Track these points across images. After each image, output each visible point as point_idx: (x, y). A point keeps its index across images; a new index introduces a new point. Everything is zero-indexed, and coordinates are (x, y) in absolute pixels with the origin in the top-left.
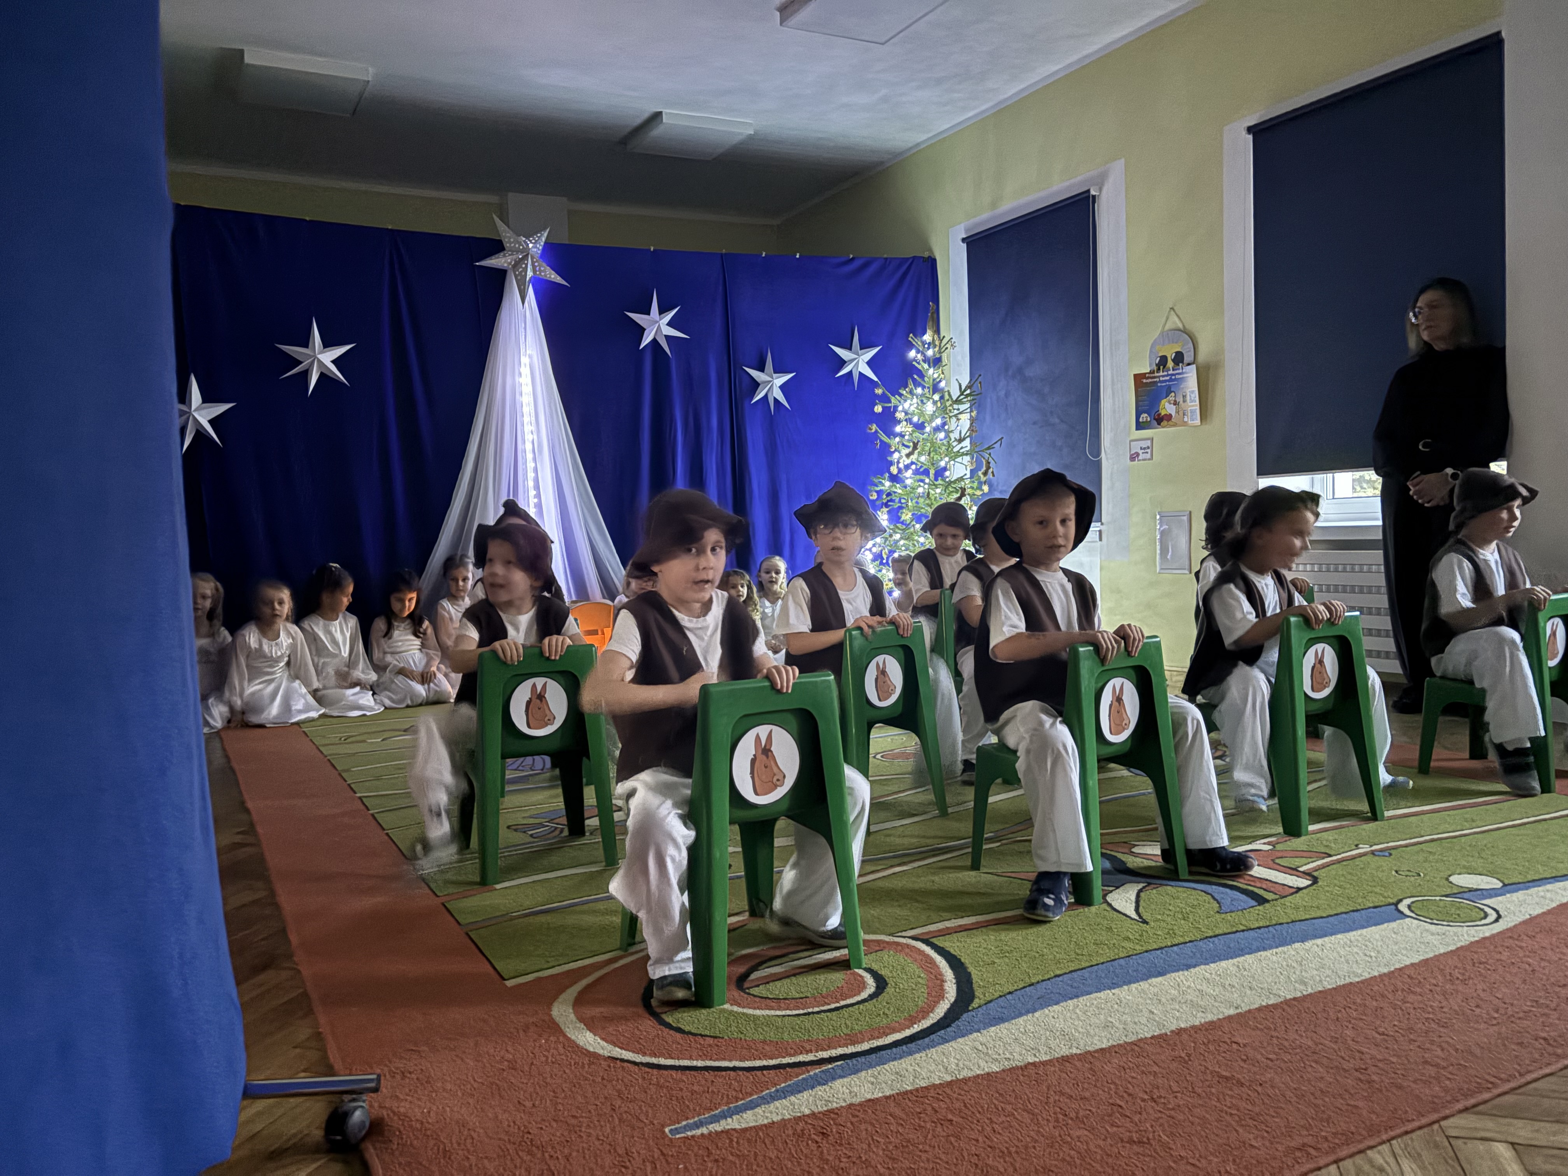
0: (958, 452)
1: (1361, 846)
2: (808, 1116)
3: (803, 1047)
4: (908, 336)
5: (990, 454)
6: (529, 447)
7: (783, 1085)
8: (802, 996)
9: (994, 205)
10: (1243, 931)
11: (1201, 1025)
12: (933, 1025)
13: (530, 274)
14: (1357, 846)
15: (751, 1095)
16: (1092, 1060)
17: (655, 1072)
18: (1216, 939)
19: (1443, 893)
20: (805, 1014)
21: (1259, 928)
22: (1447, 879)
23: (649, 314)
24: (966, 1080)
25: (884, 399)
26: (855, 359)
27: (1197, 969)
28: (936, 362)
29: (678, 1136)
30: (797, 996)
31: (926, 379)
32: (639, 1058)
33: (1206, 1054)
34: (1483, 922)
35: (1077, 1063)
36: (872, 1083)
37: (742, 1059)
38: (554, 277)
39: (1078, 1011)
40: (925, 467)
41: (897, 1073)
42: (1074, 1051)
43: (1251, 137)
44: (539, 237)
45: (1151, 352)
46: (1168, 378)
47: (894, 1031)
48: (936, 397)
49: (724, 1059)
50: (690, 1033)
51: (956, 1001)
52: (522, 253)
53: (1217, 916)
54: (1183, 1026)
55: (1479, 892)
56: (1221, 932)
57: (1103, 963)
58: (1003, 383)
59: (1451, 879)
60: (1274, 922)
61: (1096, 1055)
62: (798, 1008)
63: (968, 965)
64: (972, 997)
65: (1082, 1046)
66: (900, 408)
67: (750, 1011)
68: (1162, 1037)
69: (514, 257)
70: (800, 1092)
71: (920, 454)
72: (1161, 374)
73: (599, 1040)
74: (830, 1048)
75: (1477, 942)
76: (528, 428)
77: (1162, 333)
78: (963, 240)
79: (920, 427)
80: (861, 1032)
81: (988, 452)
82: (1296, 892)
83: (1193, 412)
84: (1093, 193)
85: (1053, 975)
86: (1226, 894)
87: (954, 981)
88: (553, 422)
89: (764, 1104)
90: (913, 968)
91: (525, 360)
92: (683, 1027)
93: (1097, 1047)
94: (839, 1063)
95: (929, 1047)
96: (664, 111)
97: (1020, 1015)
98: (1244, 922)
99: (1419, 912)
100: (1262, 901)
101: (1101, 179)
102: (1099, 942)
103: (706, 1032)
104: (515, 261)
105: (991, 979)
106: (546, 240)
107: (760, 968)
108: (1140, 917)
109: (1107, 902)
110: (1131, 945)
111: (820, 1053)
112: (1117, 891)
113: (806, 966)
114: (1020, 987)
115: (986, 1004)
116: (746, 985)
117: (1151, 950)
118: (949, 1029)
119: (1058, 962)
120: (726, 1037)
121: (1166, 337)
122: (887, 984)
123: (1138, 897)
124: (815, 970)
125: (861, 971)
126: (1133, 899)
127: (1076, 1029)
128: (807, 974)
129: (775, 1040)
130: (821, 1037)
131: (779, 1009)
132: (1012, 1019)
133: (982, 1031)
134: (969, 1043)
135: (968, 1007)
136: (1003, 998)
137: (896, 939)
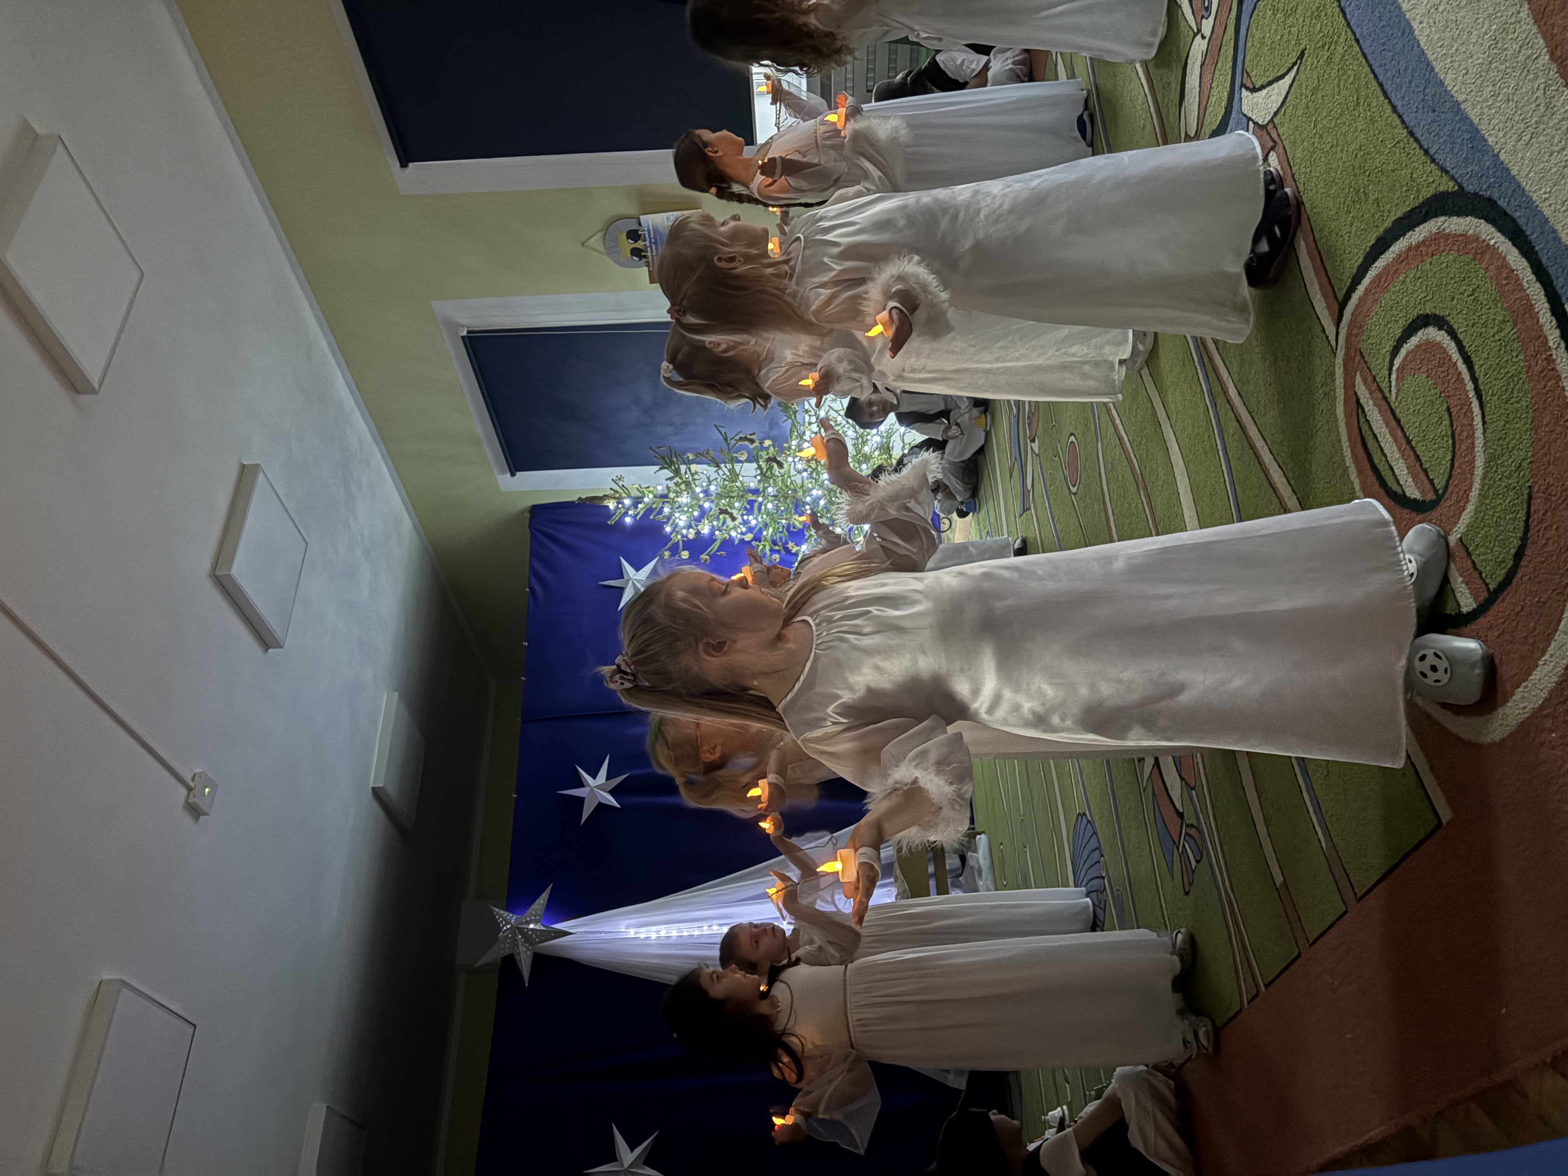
0: (729, 470)
4: (611, 525)
5: (732, 439)
8: (1446, 416)
9: (477, 442)
12: (1490, 221)
13: (539, 927)
20: (1480, 397)
23: (583, 799)
25: (675, 548)
26: (634, 584)
28: (637, 501)
30: (1447, 422)
31: (654, 506)
38: (542, 901)
39: (1453, 49)
40: (745, 504)
42: (1525, 13)
43: (411, 165)
44: (500, 917)
45: (626, 266)
46: (654, 247)
47: (1504, 265)
48: (672, 495)
50: (1524, 539)
51: (1444, 214)
52: (516, 935)
57: (1370, 66)
58: (659, 429)
62: (1469, 411)
63: (1382, 230)
64: (1436, 197)
66: (684, 531)
67: (1479, 472)
69: (520, 943)
71: (733, 507)
72: (649, 254)
73: (1547, 657)
77: (609, 254)
78: (513, 475)
79: (703, 513)
80: (1509, 308)
81: (729, 440)
84: (465, 333)
85: (1393, 117)
87: (1409, 234)
88: (700, 902)
90: (1387, 298)
91: (632, 933)
92: (1513, 551)
95: (1531, 206)
96: (371, 785)
97: (1465, 119)
101: (451, 325)
102: (1336, 90)
103: (1522, 515)
104: (525, 942)
105: (1404, 189)
106: (502, 909)
107: (1399, 491)
108: (1295, 64)
109: (1272, 120)
110: (1340, 49)
111: (1551, 344)
112: (1253, 118)
113: (1393, 435)
114: (1415, 145)
115: (1447, 172)
116: (1431, 496)
117: (1346, 20)
118: (1495, 196)
119: (1373, 121)
120: (1529, 484)
121: (612, 250)
122: (1419, 316)
123: (1262, 87)
124: (1398, 422)
125: (1398, 361)
126: (1264, 92)
127: (1485, 34)
128: (1406, 428)
129: (1530, 415)
130: (1521, 357)
131: (1472, 436)
132: (1471, 124)
133: (1496, 152)
134: (1520, 155)
135: (1453, 194)
136: (1436, 156)
137: (1342, 341)
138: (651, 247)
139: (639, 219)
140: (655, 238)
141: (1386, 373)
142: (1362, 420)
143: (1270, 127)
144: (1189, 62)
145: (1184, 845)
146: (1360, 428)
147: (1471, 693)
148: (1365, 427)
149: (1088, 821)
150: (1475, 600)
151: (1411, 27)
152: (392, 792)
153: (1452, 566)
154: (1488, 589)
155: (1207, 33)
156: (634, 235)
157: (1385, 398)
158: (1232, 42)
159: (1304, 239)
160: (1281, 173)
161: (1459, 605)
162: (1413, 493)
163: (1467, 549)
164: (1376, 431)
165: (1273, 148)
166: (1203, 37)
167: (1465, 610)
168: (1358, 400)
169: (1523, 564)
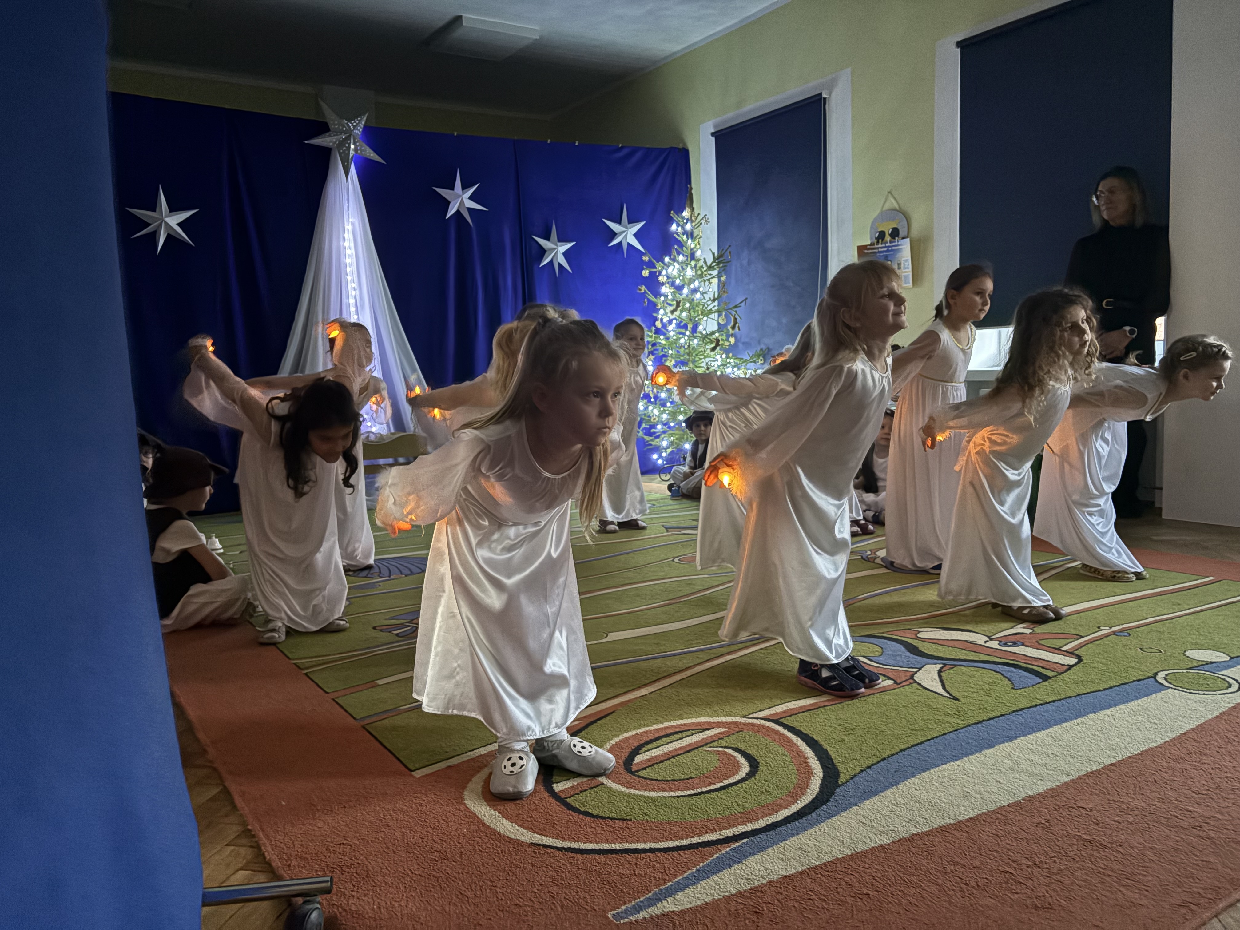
0: (711, 309)
1: (1102, 628)
2: (735, 895)
3: (706, 826)
4: (670, 213)
5: (736, 312)
7: (701, 865)
8: (687, 777)
9: (740, 105)
10: (1041, 705)
11: (1046, 792)
12: (813, 801)
13: (352, 152)
14: (1099, 627)
15: (676, 876)
16: (967, 829)
17: (579, 856)
18: (1022, 713)
19: (1188, 667)
20: (696, 794)
21: (1054, 701)
22: (1185, 655)
23: (453, 189)
24: (864, 853)
25: (651, 265)
26: (623, 232)
27: (1019, 740)
28: (691, 235)
29: (622, 922)
30: (683, 777)
31: (684, 249)
32: (559, 844)
33: (1062, 819)
34: (1230, 690)
35: (956, 833)
36: (782, 860)
37: (656, 840)
38: (372, 155)
39: (934, 783)
40: (684, 322)
41: (801, 848)
42: (948, 821)
43: (959, 50)
44: (359, 121)
45: (871, 227)
46: (885, 249)
47: (781, 807)
48: (693, 263)
49: (638, 841)
50: (597, 817)
51: (824, 777)
52: (345, 133)
53: (1014, 691)
54: (1031, 793)
55: (1214, 665)
56: (1024, 706)
57: (937, 737)
58: (746, 253)
59: (1187, 653)
60: (1063, 696)
61: (968, 824)
62: (687, 789)
63: (822, 743)
64: (837, 774)
65: (952, 816)
67: (646, 794)
68: (1017, 804)
69: (339, 137)
70: (719, 871)
71: (681, 311)
72: (880, 245)
73: (517, 827)
74: (730, 826)
75: (1233, 707)
76: (351, 285)
77: (882, 213)
78: (713, 134)
79: (679, 288)
80: (753, 810)
81: (735, 309)
82: (1069, 669)
83: (906, 277)
84: (824, 96)
85: (899, 750)
86: (1012, 672)
87: (815, 758)
89: (692, 885)
90: (775, 746)
91: (348, 227)
92: (590, 811)
93: (966, 817)
94: (745, 841)
95: (819, 822)
96: (464, 15)
97: (886, 788)
98: (1038, 697)
99: (1177, 683)
100: (1046, 678)
101: (831, 85)
102: (925, 718)
103: (614, 815)
104: (340, 141)
105: (847, 755)
106: (365, 123)
107: (640, 751)
108: (951, 695)
109: (915, 682)
110: (953, 720)
111: (724, 831)
112: (920, 671)
113: (680, 748)
114: (875, 761)
115: (852, 778)
116: (634, 768)
117: (972, 724)
118: (829, 804)
119: (898, 738)
120: (633, 819)
121: (884, 215)
122: (758, 763)
123: (940, 676)
124: (688, 751)
125: (730, 751)
126: (937, 678)
127: (940, 800)
128: (684, 756)
129: (679, 820)
130: (718, 816)
131: (671, 790)
132: (881, 792)
133: (859, 804)
134: (853, 817)
135: (837, 782)
136: (865, 772)
137: (751, 721)
138: (886, 247)
139: (907, 237)
140: (892, 250)
141: (724, 745)
142: (694, 732)
143: (911, 681)
144: (971, 633)
145: (409, 626)
146: (689, 730)
147: (497, 786)
148: (689, 733)
150: (560, 791)
151: (956, 760)
152: (459, 33)
153: (585, 779)
154: (566, 798)
155: (989, 644)
156: (895, 233)
157: (706, 744)
158: (977, 659)
159: (828, 701)
160: (876, 687)
161: (557, 783)
162: (638, 759)
163: (595, 787)
164: (685, 739)
165: (896, 682)
166: (986, 642)
167: (555, 786)
168: (708, 729)
169: (581, 816)
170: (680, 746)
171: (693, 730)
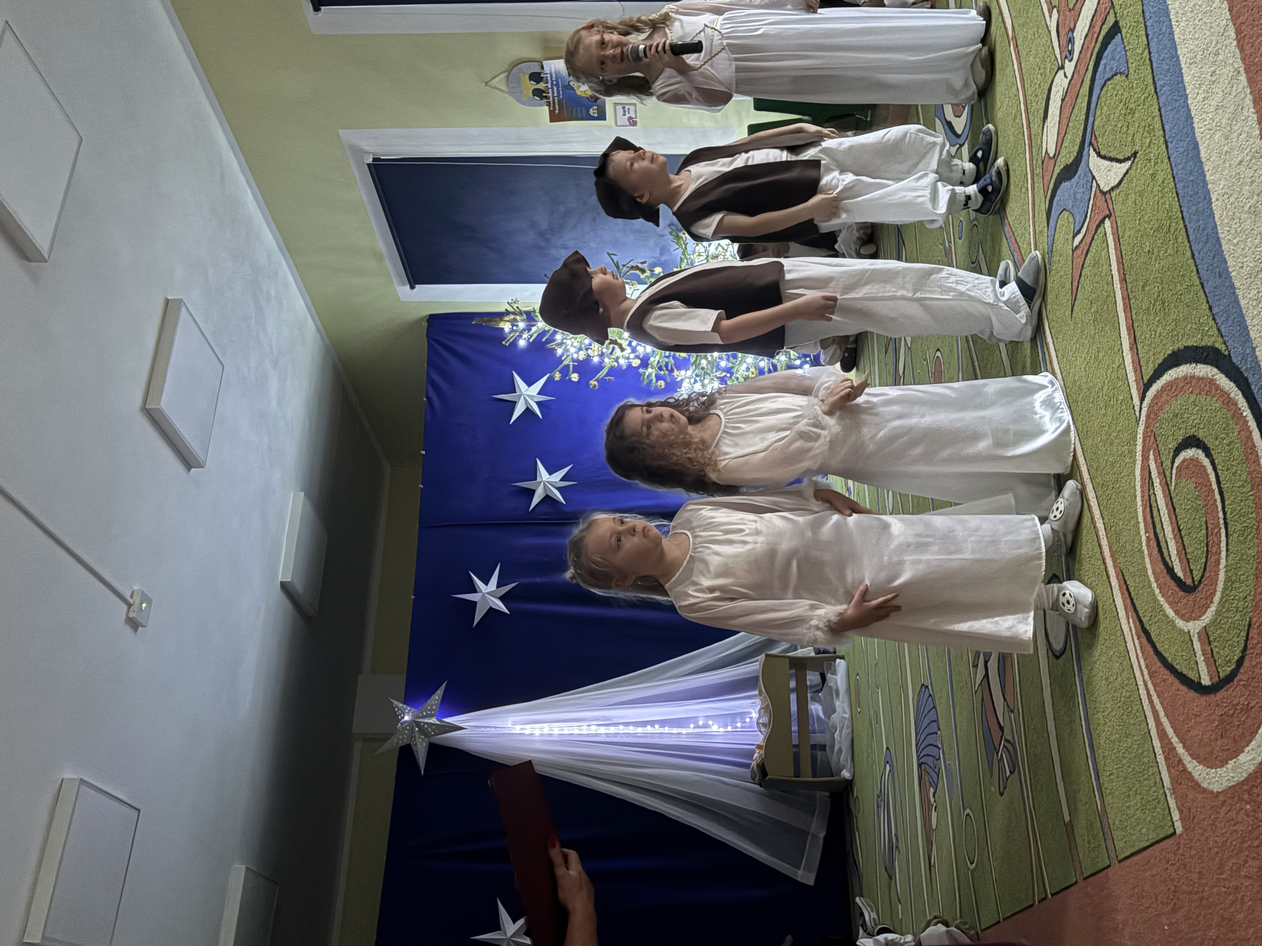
4: (505, 346)
5: (624, 266)
6: (603, 730)
8: (1204, 527)
9: (378, 257)
10: (1150, 53)
12: (1245, 396)
13: (434, 720)
18: (1159, 83)
20: (1226, 528)
21: (1147, 36)
23: (476, 603)
25: (565, 371)
26: (525, 399)
27: (1192, 108)
30: (1204, 532)
38: (437, 696)
39: (1235, 241)
43: (322, 8)
44: (399, 709)
45: (528, 105)
46: (555, 88)
47: (1250, 438)
50: (1243, 653)
51: (1217, 367)
52: (413, 728)
53: (1131, 77)
56: (1150, 76)
57: (1180, 206)
60: (1141, 19)
62: (1219, 534)
63: (1176, 348)
64: (1215, 350)
66: (575, 356)
67: (1220, 584)
69: (417, 735)
72: (550, 95)
73: (1249, 749)
76: (585, 730)
77: (511, 94)
78: (412, 287)
80: (1250, 473)
81: (621, 267)
84: (370, 161)
85: (1191, 261)
86: (1105, 64)
87: (1194, 365)
88: (580, 704)
90: (1176, 405)
91: (517, 729)
92: (1236, 658)
96: (280, 580)
97: (1237, 301)
98: (1139, 51)
100: (1115, 29)
101: (358, 152)
102: (1156, 207)
103: (1243, 634)
104: (422, 734)
105: (1194, 326)
106: (401, 702)
107: (1170, 565)
108: (1128, 159)
109: (1110, 191)
110: (1161, 173)
112: (1097, 178)
114: (1203, 297)
115: (1222, 336)
116: (1189, 582)
117: (1168, 153)
118: (1250, 379)
119: (1177, 253)
120: (1250, 615)
121: (514, 89)
122: (1194, 436)
123: (1105, 158)
124: (1175, 509)
125: (1177, 462)
126: (1107, 163)
128: (1179, 517)
129: (1255, 564)
131: (1219, 555)
132: (1241, 312)
135: (1225, 356)
136: (1216, 317)
137: (1143, 418)
138: (552, 88)
139: (541, 63)
140: (557, 81)
141: (1170, 464)
142: (1152, 491)
143: (1108, 197)
144: (1053, 88)
145: (1002, 755)
146: (1149, 496)
148: (1152, 497)
149: (930, 695)
150: (1211, 679)
151: (1210, 199)
152: (299, 587)
154: (1219, 677)
155: (1069, 74)
156: (536, 77)
157: (1167, 485)
158: (1086, 98)
161: (1200, 678)
162: (1179, 571)
163: (1209, 638)
164: (1160, 507)
165: (1109, 216)
166: (1066, 75)
167: (1203, 682)
168: (1150, 473)
169: (1242, 671)
170: (1166, 516)
171: (1149, 491)
